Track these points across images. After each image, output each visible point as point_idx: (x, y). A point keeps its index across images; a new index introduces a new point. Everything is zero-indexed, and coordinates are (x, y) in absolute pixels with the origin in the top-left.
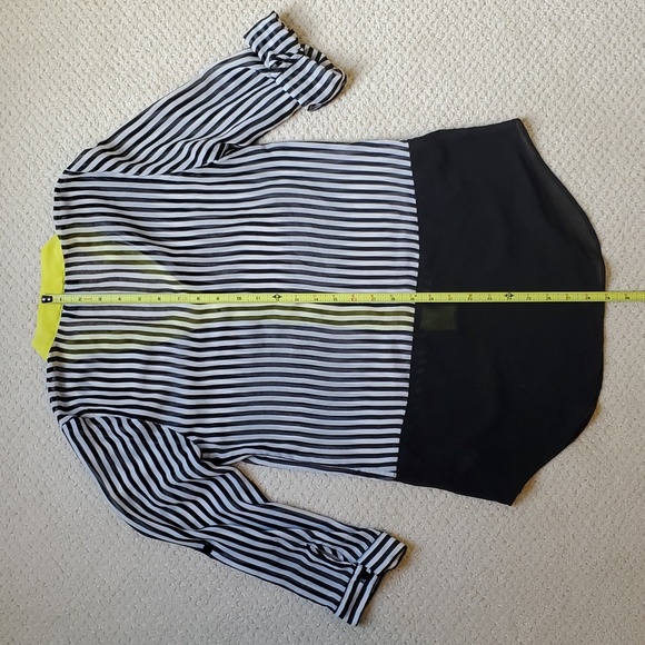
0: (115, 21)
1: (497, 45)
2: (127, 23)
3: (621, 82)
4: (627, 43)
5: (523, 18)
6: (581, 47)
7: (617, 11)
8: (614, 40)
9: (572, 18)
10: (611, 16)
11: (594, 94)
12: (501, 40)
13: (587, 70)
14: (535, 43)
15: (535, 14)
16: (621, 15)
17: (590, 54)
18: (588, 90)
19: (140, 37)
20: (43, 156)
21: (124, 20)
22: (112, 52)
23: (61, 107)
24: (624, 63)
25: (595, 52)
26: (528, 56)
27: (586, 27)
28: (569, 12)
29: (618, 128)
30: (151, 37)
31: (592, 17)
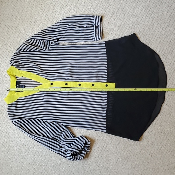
0: (19, 32)
1: (122, 29)
2: (23, 32)
3: (158, 35)
4: (158, 24)
5: (129, 20)
6: (145, 27)
7: (154, 16)
8: (155, 24)
9: (142, 19)
10: (153, 17)
11: (150, 39)
12: (123, 27)
13: (148, 33)
14: (133, 27)
15: (132, 19)
16: (156, 17)
17: (148, 28)
18: (149, 38)
19: (26, 36)
20: (2, 70)
21: (22, 31)
22: (19, 40)
23: (6, 56)
24: (158, 30)
25: (150, 28)
26: (131, 31)
27: (146, 21)
28: (141, 18)
29: (158, 47)
30: (29, 35)
31: (148, 18)
